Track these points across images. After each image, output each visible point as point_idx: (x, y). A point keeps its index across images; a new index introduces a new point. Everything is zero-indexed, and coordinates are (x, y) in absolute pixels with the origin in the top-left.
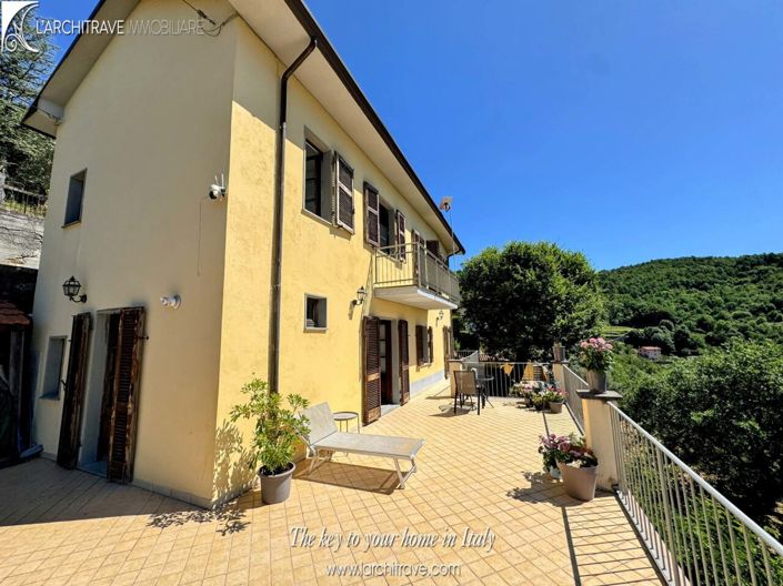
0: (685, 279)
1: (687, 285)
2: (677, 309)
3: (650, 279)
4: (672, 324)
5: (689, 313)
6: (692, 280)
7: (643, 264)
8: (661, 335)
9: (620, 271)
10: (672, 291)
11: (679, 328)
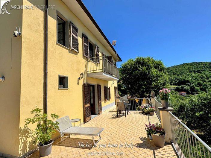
0: (194, 69)
1: (194, 71)
2: (191, 79)
3: (183, 70)
4: (190, 84)
5: (195, 81)
6: (196, 70)
7: (181, 65)
8: (186, 88)
9: (173, 67)
10: (190, 73)
11: (192, 85)
